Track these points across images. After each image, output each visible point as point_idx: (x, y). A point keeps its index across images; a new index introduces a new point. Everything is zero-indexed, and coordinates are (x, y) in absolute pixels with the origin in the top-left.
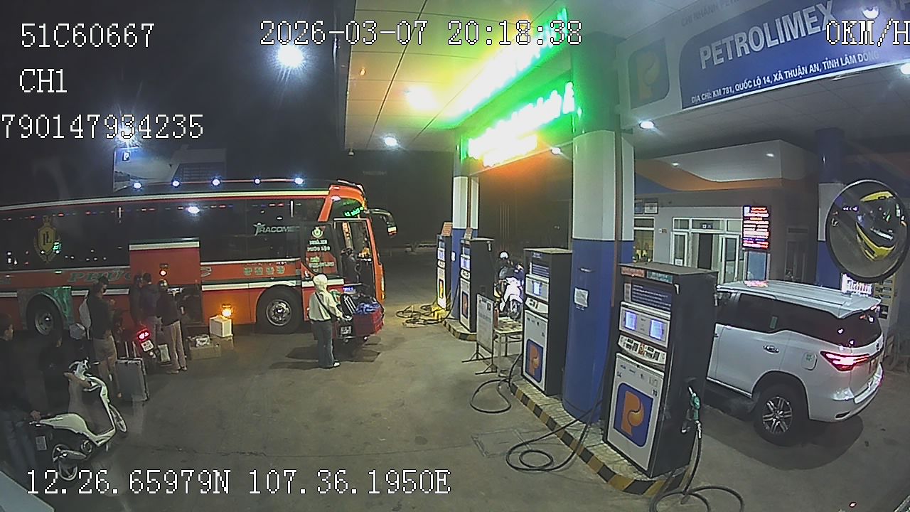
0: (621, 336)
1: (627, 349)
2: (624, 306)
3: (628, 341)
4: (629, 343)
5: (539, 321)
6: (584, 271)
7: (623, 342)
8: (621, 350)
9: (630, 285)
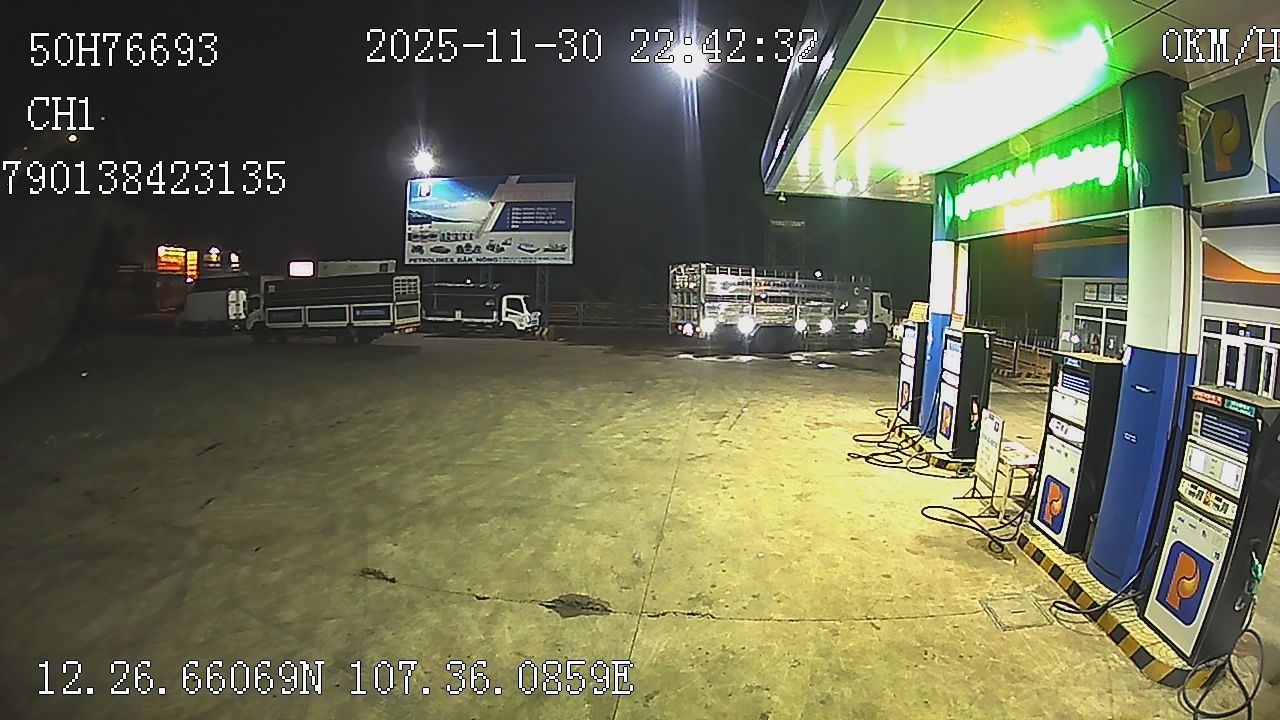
0: (1183, 480)
1: (1190, 498)
2: (1191, 441)
3: (1192, 486)
4: (1193, 490)
5: (1068, 452)
6: (1140, 391)
7: (1185, 487)
8: (1179, 497)
9: (1201, 414)
